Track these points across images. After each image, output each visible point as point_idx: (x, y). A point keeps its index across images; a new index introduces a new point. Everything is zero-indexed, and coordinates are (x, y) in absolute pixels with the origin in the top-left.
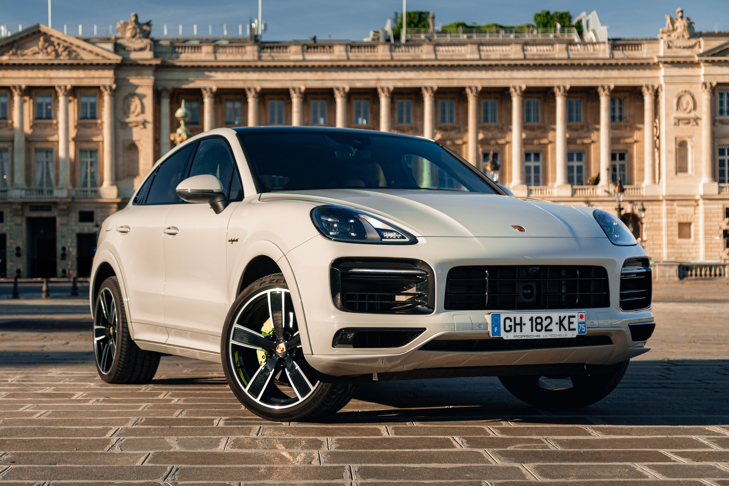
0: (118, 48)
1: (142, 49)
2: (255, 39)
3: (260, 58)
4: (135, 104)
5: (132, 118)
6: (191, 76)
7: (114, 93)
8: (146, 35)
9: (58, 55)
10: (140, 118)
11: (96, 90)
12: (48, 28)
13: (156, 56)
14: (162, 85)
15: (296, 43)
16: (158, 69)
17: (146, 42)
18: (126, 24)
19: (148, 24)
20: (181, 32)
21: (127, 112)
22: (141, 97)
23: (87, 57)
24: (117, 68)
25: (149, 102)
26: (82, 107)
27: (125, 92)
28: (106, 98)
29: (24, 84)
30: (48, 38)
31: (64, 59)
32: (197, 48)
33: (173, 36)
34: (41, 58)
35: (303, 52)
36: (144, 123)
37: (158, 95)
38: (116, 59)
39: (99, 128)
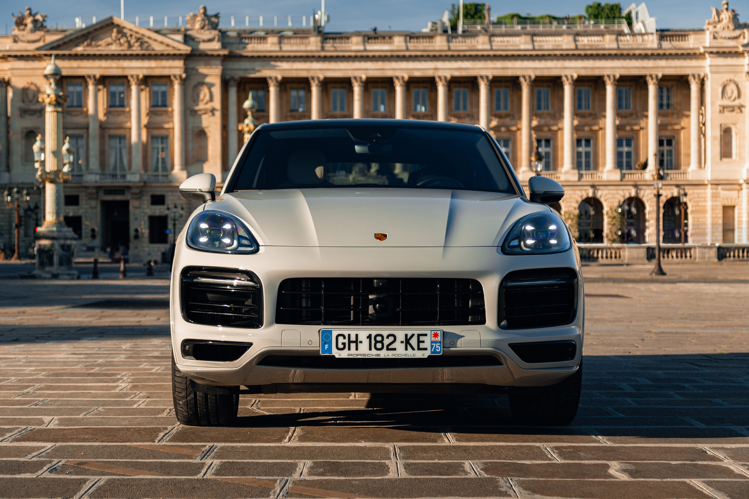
0: (188, 39)
1: (210, 40)
2: (318, 30)
3: (323, 49)
4: (204, 92)
5: (201, 106)
6: (257, 65)
7: (184, 82)
8: (214, 26)
9: (130, 46)
10: (209, 106)
11: (167, 79)
12: (120, 20)
13: (224, 46)
14: (229, 74)
15: (357, 34)
16: (225, 59)
18: (195, 16)
19: (217, 16)
20: (247, 25)
21: (196, 100)
22: (210, 86)
23: (158, 48)
24: (187, 58)
25: (217, 91)
26: (153, 95)
27: (194, 81)
28: (177, 87)
29: (98, 74)
30: (121, 30)
31: (136, 49)
32: (263, 39)
33: (241, 27)
34: (114, 49)
35: (364, 42)
36: (213, 111)
37: (225, 84)
38: (186, 49)
39: (170, 115)
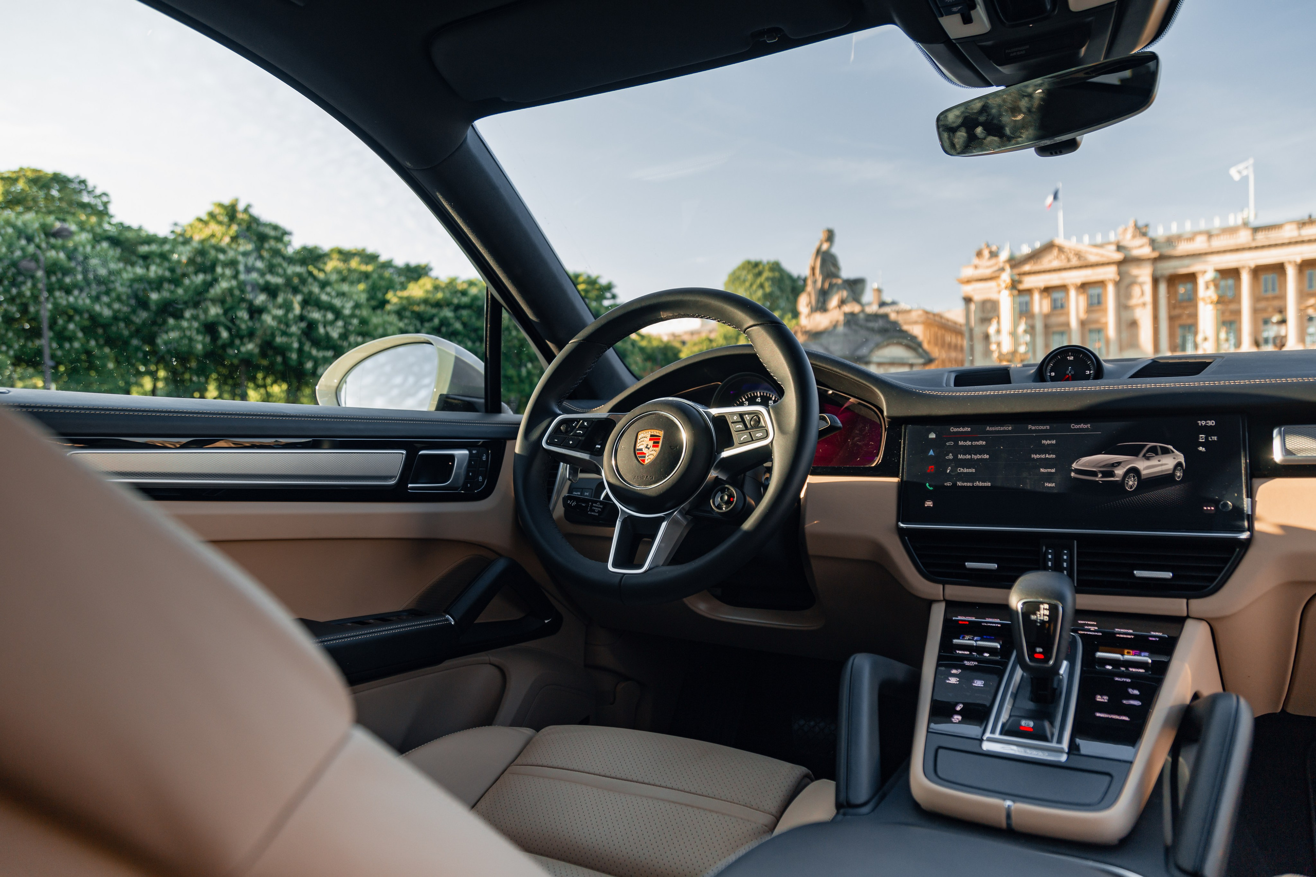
0: (1119, 248)
1: (1141, 246)
2: (1245, 224)
3: (1254, 239)
4: (1136, 290)
5: (1133, 302)
6: (1186, 262)
7: (1117, 284)
8: (1144, 234)
9: (1069, 260)
10: (1141, 301)
11: (1102, 283)
12: (1060, 240)
13: (1154, 249)
14: (1159, 273)
15: (1291, 222)
16: (1155, 260)
17: (1144, 240)
18: (1125, 230)
19: (1147, 226)
20: (1174, 229)
21: (1129, 296)
22: (1141, 284)
23: (1093, 259)
24: (1120, 264)
25: (1148, 288)
26: (1089, 298)
27: (1127, 281)
28: (1111, 289)
29: (1042, 285)
30: (1061, 249)
31: (1075, 262)
32: (1191, 239)
33: (1168, 234)
34: (1056, 264)
35: (1299, 228)
36: (1144, 304)
37: (1156, 281)
38: (1119, 256)
39: (1105, 311)
